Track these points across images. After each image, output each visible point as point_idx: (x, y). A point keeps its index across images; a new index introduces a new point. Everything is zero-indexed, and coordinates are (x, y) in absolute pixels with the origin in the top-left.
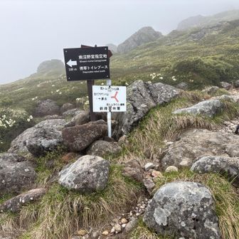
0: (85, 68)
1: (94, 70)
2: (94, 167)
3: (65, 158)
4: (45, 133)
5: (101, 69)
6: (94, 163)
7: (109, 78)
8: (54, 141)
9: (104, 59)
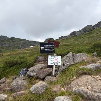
0: (46, 49)
1: (49, 50)
2: (41, 86)
3: (37, 81)
4: (33, 70)
5: (52, 50)
6: (41, 84)
7: (54, 53)
8: (35, 74)
9: (53, 47)
